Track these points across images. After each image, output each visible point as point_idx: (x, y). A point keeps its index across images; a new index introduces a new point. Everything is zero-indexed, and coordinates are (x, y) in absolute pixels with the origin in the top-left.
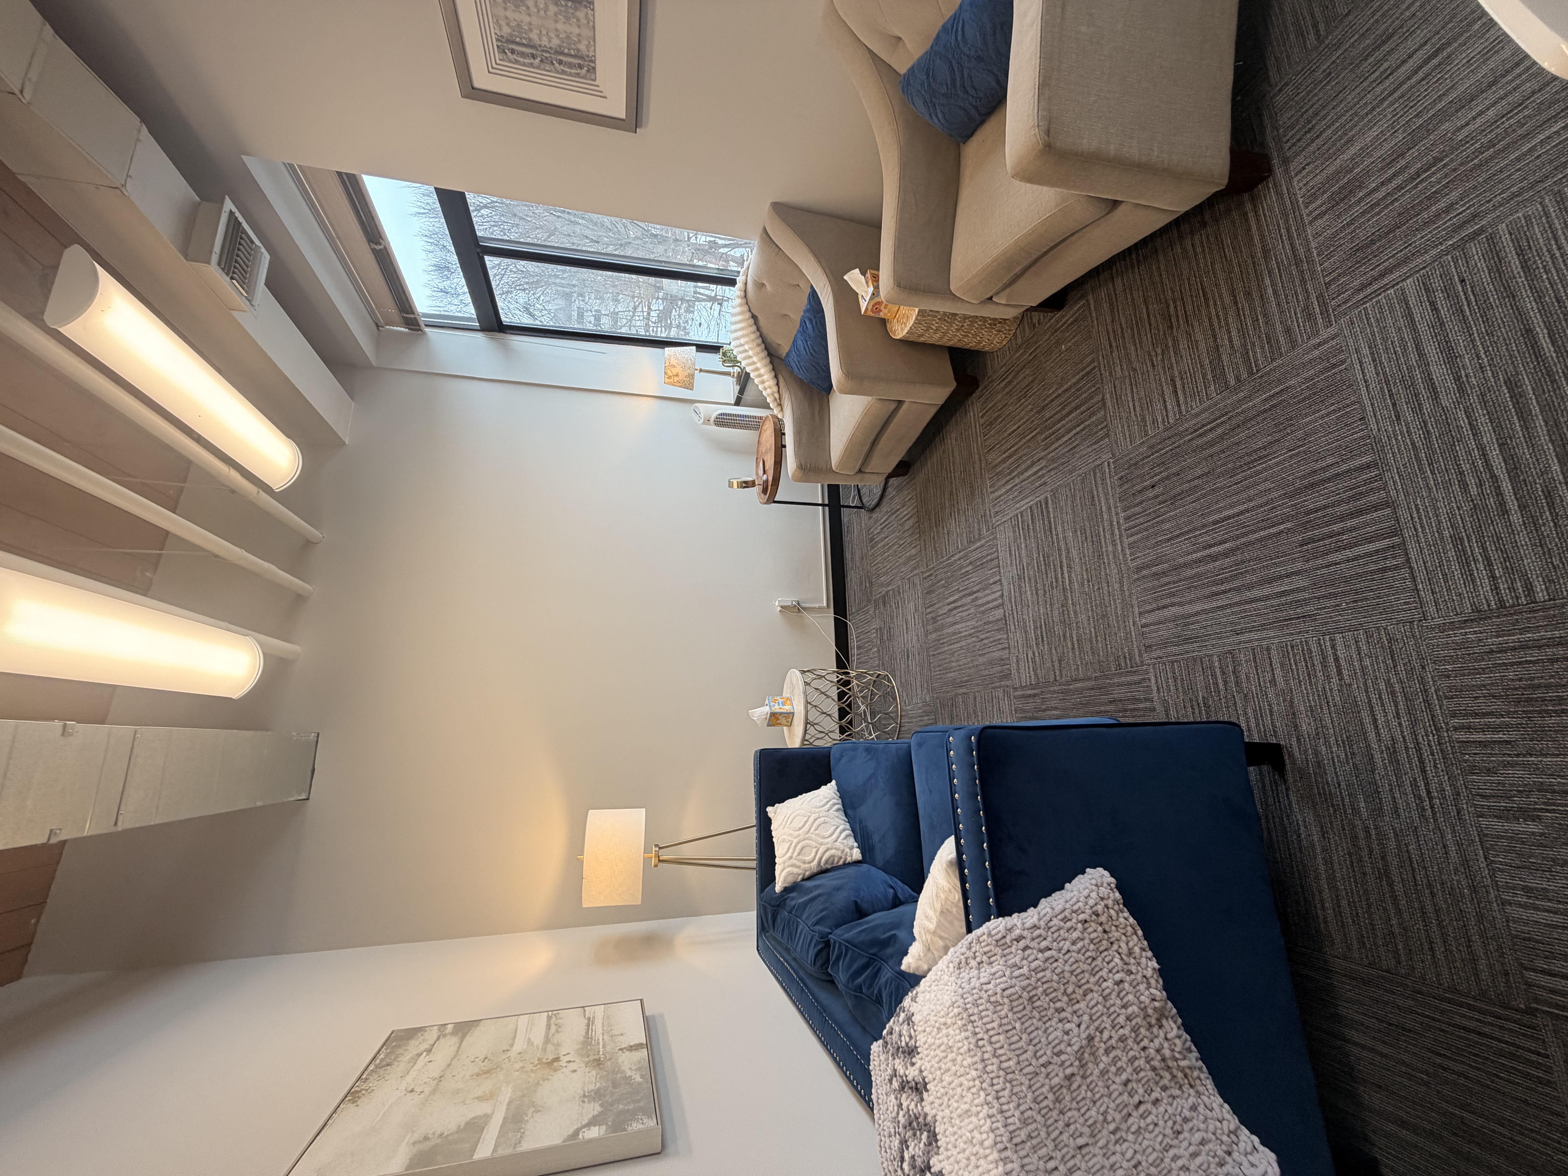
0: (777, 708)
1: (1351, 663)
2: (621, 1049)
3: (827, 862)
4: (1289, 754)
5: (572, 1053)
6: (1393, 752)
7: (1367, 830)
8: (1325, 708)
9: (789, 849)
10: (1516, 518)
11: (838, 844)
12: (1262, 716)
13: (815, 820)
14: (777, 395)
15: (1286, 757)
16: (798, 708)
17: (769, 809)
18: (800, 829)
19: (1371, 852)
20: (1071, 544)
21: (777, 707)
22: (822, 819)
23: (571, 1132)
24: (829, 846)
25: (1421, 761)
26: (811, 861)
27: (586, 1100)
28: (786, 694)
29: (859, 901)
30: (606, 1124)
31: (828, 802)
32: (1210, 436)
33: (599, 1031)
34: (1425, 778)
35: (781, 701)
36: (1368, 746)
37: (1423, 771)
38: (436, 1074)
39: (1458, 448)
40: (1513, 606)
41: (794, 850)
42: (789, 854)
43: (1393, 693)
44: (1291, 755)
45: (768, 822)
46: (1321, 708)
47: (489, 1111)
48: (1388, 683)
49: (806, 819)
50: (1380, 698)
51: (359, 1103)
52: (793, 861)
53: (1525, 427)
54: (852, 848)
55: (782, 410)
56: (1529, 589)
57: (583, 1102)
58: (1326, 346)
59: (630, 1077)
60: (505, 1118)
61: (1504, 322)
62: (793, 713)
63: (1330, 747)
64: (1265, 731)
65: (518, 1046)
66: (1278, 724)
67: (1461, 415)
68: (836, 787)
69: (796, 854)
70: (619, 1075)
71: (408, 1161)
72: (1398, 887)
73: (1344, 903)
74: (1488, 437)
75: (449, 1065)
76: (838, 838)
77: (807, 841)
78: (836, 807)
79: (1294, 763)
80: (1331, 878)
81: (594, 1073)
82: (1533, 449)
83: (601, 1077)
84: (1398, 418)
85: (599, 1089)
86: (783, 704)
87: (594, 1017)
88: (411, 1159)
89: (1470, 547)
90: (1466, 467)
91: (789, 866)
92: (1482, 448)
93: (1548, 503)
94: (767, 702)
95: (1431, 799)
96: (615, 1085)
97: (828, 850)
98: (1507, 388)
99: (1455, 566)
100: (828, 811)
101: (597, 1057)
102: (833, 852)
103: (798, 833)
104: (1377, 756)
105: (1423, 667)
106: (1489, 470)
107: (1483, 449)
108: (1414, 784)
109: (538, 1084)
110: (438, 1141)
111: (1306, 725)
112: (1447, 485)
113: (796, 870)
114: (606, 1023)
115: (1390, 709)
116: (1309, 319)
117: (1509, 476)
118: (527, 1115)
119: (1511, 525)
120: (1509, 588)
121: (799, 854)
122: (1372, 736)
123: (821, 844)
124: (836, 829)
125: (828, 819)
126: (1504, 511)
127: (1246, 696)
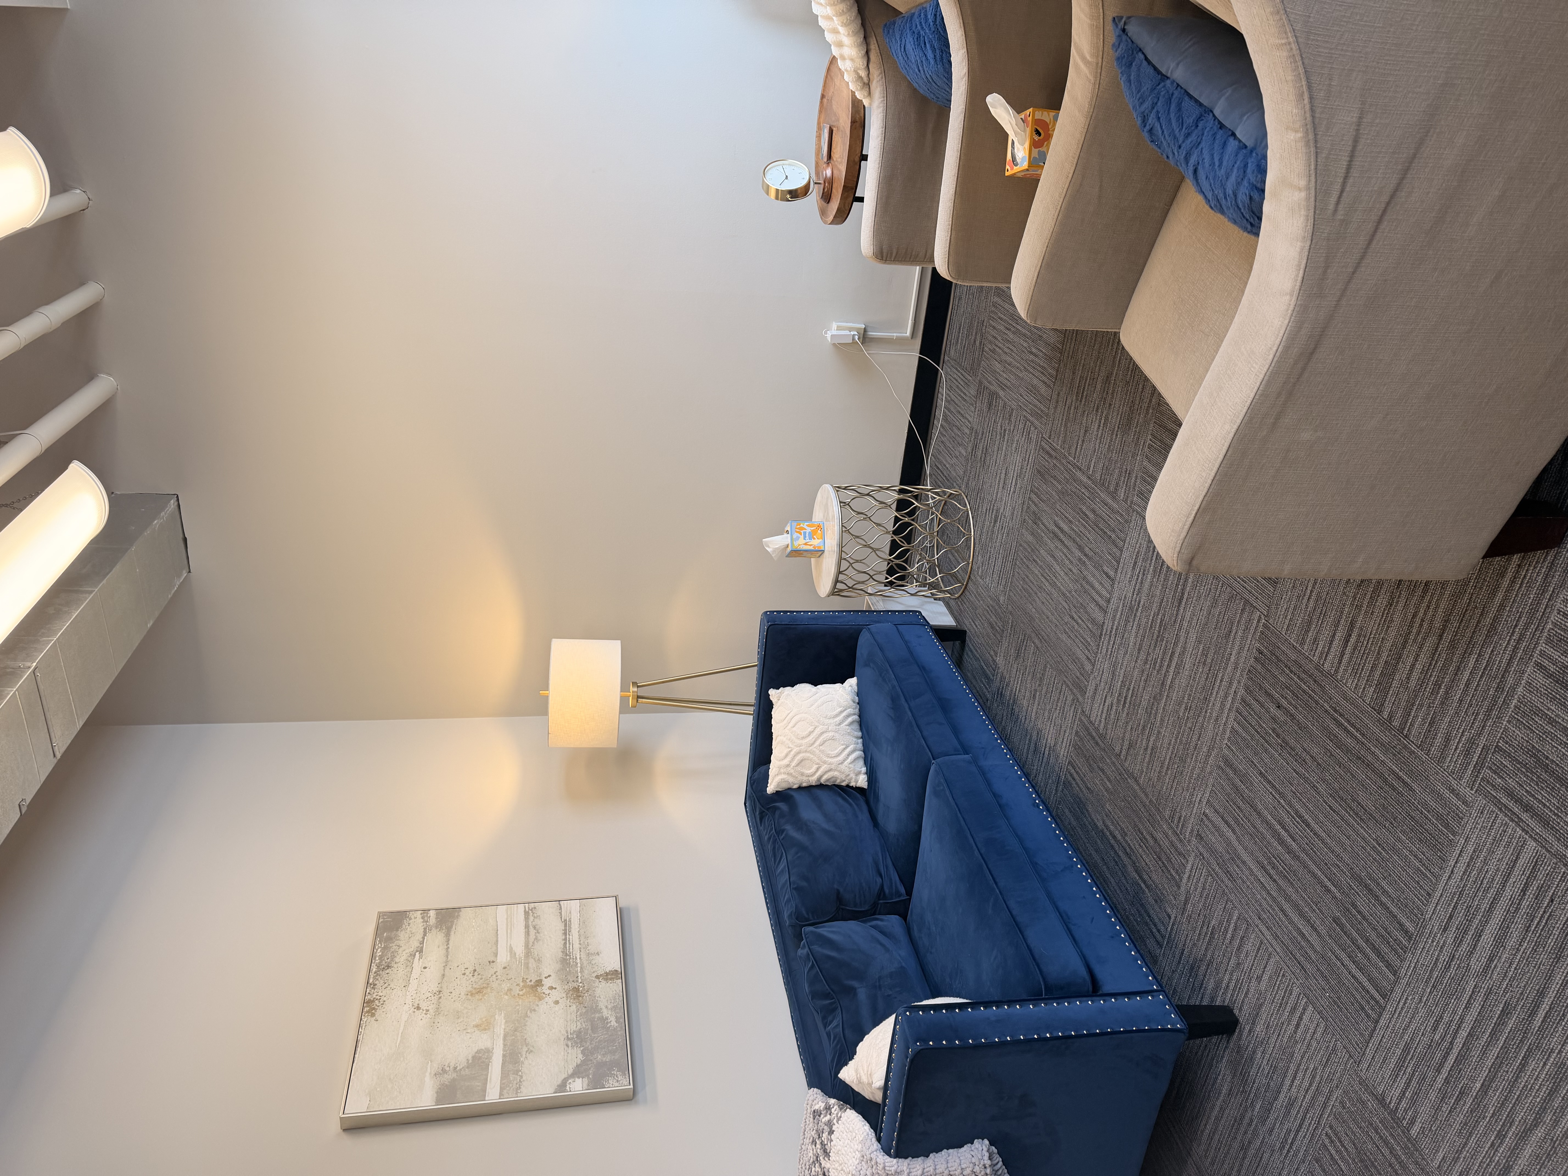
0: (801, 543)
1: (1306, 1031)
2: (597, 977)
3: (828, 780)
4: (1240, 1031)
5: (553, 976)
6: (1291, 1104)
7: (1251, 1120)
8: (1276, 1034)
9: (787, 755)
10: (1440, 1079)
11: (843, 767)
12: (1240, 988)
13: (822, 733)
14: (863, 74)
15: (1237, 1031)
16: (831, 542)
17: (772, 692)
18: (803, 738)
19: (1246, 1133)
20: (1189, 649)
21: (801, 541)
22: (831, 734)
23: (559, 1082)
24: (833, 767)
25: (1300, 1126)
26: (811, 775)
27: (570, 1044)
28: (818, 516)
29: (841, 890)
30: (588, 1076)
31: (841, 712)
32: (1342, 734)
33: (577, 946)
34: (1296, 1136)
35: (808, 530)
36: (1282, 1085)
37: (1298, 1131)
38: (434, 987)
39: (1453, 1001)
40: (1399, 1119)
41: (793, 759)
42: (786, 762)
43: (1314, 1077)
44: (1241, 1034)
45: (769, 705)
46: (1274, 1032)
47: (488, 1044)
48: (1315, 1069)
49: (811, 729)
50: (1306, 1071)
51: (377, 1014)
52: (789, 769)
53: (1488, 1044)
54: (859, 773)
55: (869, 93)
56: (1412, 1122)
57: (567, 1046)
58: (1454, 800)
59: (607, 1018)
60: (504, 1056)
61: (1539, 967)
62: (823, 551)
63: (1263, 1058)
64: (1236, 1000)
65: (503, 957)
66: (1245, 1007)
67: (1472, 984)
68: (856, 688)
69: (793, 764)
70: (597, 1015)
71: (435, 1095)
72: (1247, 1162)
73: (1217, 1137)
74: (1470, 1019)
75: (444, 975)
76: (844, 760)
77: (808, 755)
78: (850, 719)
79: (1240, 1039)
80: (1218, 1119)
81: (574, 1007)
82: (1480, 1061)
83: (581, 1015)
84: (1445, 930)
85: (580, 1032)
86: (811, 537)
87: (570, 921)
88: (437, 1093)
89: (1409, 1063)
90: (1446, 1018)
91: (784, 773)
92: (1462, 1019)
93: (1458, 1097)
94: (788, 528)
95: (1291, 1147)
96: (594, 1029)
97: (830, 770)
98: (1503, 1008)
99: (1394, 1060)
100: (840, 724)
101: (575, 985)
102: (836, 774)
103: (801, 741)
104: (1282, 1096)
105: (1337, 1087)
106: (1453, 1038)
107: (1461, 1022)
108: (1289, 1131)
109: (526, 1016)
110: (454, 1075)
111: (1259, 1028)
112: (1430, 1013)
113: (791, 780)
114: (582, 932)
115: (1306, 1083)
116: (1466, 756)
117: (1457, 1057)
118: (522, 1056)
119: (1434, 1081)
120: (1405, 1109)
121: (798, 765)
122: (1287, 1082)
123: (825, 762)
124: (845, 749)
125: (837, 736)
126: (1439, 1071)
127: (1238, 964)
